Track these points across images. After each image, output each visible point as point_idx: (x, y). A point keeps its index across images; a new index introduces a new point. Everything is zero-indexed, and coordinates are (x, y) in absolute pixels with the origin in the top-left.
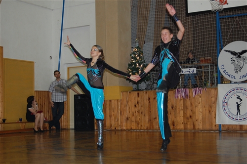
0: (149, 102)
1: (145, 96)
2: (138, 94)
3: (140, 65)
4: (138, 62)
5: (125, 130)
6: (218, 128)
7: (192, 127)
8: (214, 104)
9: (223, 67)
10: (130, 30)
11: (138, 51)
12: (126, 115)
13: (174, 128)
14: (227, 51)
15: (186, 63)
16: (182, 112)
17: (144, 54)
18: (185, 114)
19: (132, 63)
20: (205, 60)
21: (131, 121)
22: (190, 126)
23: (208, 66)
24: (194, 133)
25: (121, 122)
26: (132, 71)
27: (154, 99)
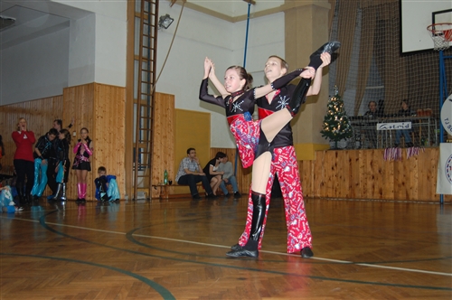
0: (350, 164)
1: (345, 156)
2: (337, 154)
3: (339, 118)
4: (337, 114)
5: (318, 198)
6: (439, 199)
7: (405, 196)
8: (434, 169)
9: (447, 121)
11: (337, 101)
12: (321, 178)
13: (381, 197)
15: (399, 115)
16: (392, 178)
17: (345, 104)
18: (396, 180)
19: (329, 116)
20: (423, 112)
21: (327, 187)
22: (402, 196)
23: (427, 120)
24: (408, 204)
25: (314, 188)
26: (330, 125)
27: (357, 160)
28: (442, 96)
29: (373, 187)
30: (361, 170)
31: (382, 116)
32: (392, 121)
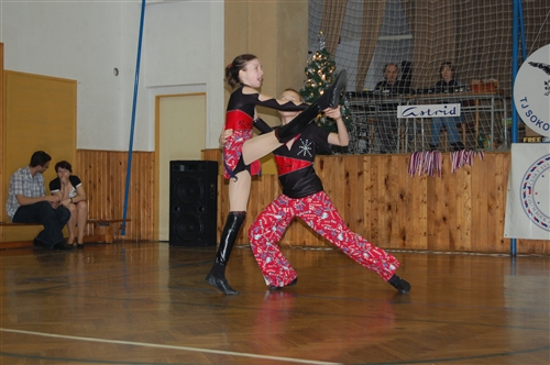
0: (347, 183)
1: (337, 167)
2: (322, 163)
4: (323, 86)
6: (509, 247)
7: (447, 243)
8: (501, 191)
9: (525, 103)
10: (306, 9)
11: (323, 61)
13: (404, 244)
14: (535, 65)
15: (438, 92)
16: (424, 209)
17: (339, 68)
18: (431, 212)
19: (309, 90)
20: (483, 85)
21: (304, 226)
22: (442, 242)
23: (490, 100)
24: (452, 257)
27: (360, 174)
28: (516, 57)
29: (390, 225)
30: (367, 194)
31: (407, 91)
32: (426, 103)
